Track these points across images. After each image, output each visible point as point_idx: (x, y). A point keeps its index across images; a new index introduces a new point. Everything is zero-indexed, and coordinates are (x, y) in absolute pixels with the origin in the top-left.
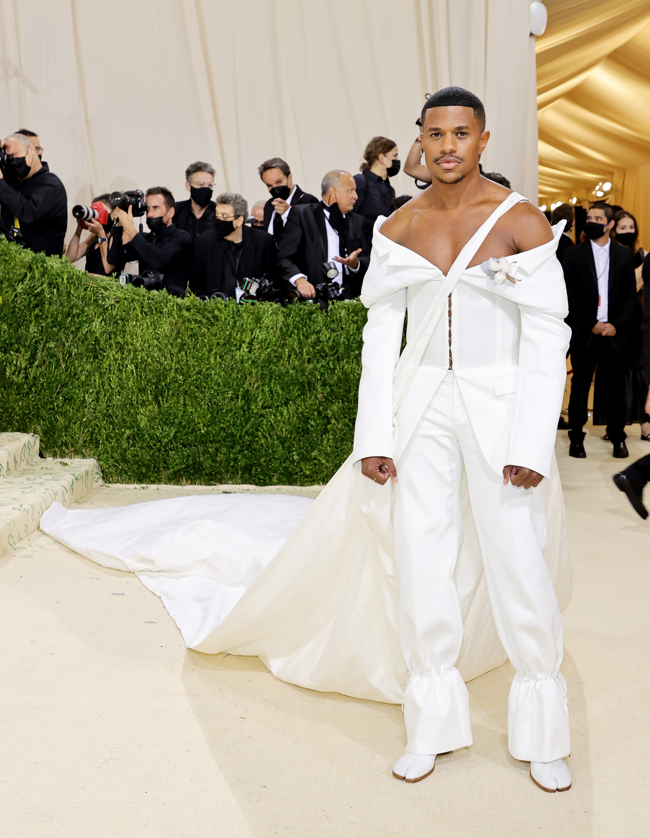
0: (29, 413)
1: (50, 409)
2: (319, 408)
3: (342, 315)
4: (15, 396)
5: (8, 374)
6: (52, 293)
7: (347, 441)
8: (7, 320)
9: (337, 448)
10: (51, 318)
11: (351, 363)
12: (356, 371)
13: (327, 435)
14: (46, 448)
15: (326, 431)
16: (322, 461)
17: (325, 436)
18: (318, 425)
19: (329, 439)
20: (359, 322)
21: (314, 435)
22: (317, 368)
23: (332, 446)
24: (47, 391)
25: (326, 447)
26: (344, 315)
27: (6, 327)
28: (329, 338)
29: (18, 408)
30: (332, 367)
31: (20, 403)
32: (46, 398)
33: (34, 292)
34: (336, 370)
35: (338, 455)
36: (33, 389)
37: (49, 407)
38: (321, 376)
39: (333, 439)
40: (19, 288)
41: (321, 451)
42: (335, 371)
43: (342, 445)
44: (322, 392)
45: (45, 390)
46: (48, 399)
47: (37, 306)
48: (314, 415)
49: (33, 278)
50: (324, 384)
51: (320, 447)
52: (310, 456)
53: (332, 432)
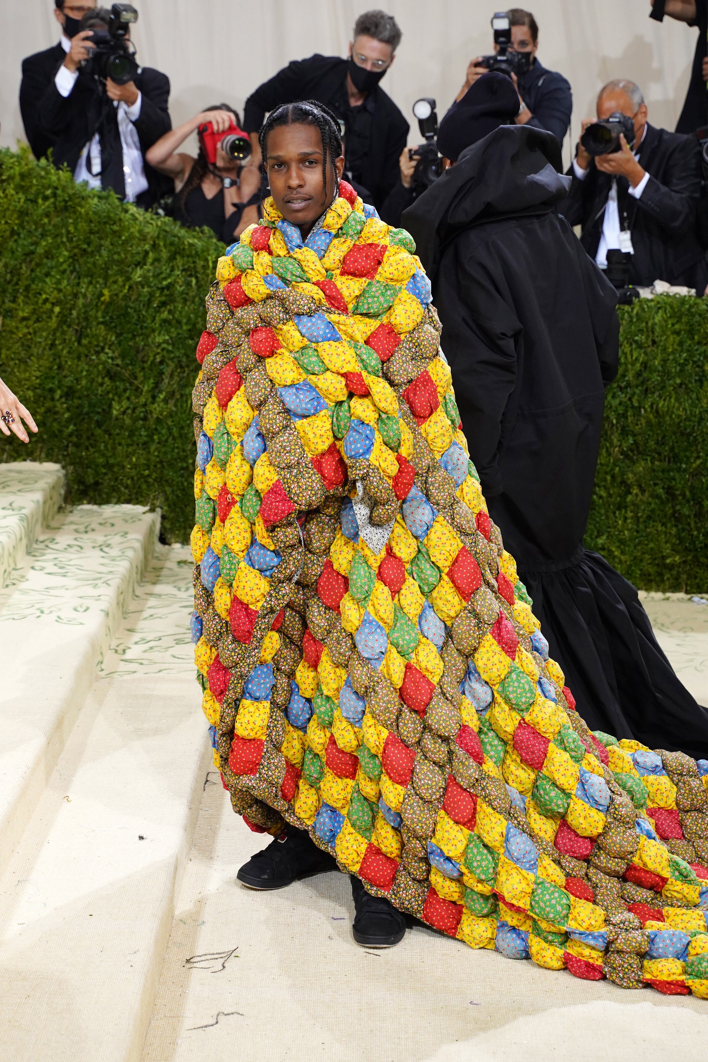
0: (149, 476)
1: (182, 468)
2: (612, 469)
3: (656, 321)
4: (125, 447)
5: (115, 412)
6: (189, 284)
7: (654, 521)
8: (115, 327)
9: (638, 532)
10: (186, 324)
11: (668, 398)
12: (675, 411)
13: (623, 511)
14: (172, 530)
15: (621, 506)
16: (616, 553)
17: (620, 514)
18: (610, 496)
19: (626, 519)
20: (683, 332)
21: (603, 511)
22: (611, 407)
23: (631, 529)
24: (178, 441)
25: (623, 531)
26: (660, 321)
27: (113, 338)
28: (637, 359)
29: (129, 466)
30: (636, 404)
31: (134, 459)
32: (176, 451)
33: (161, 283)
34: (643, 411)
35: (640, 543)
36: (156, 437)
37: (180, 465)
38: (617, 419)
39: (632, 518)
40: (137, 275)
41: (612, 536)
42: (640, 412)
43: (646, 527)
44: (619, 444)
45: (174, 439)
46: (178, 453)
47: (163, 304)
48: (605, 480)
49: (157, 260)
50: (625, 432)
51: (612, 530)
52: (596, 544)
53: (632, 507)
